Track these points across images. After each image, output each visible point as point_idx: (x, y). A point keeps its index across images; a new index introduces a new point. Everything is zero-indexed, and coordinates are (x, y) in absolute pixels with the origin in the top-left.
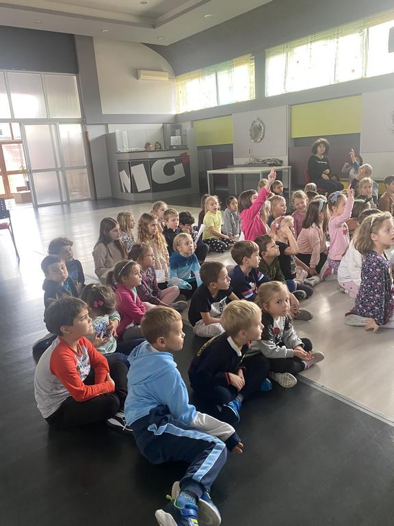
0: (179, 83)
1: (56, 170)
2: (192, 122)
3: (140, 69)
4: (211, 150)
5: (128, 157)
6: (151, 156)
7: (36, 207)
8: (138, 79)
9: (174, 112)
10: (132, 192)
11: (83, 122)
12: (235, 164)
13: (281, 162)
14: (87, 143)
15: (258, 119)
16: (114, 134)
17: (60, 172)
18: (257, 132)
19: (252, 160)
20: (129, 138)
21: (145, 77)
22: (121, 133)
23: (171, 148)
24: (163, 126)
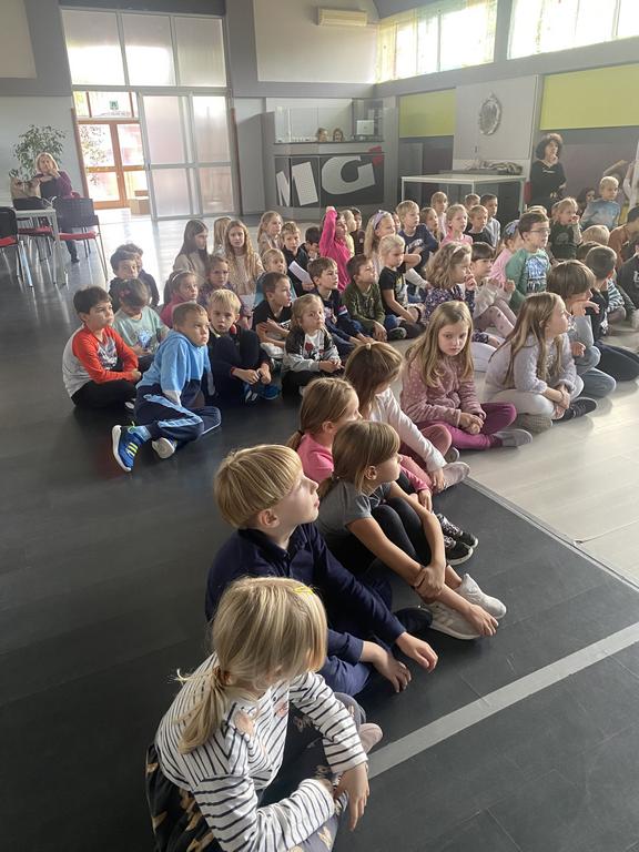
0: (385, 31)
1: (187, 166)
2: (399, 97)
4: (421, 145)
5: (288, 151)
6: (323, 149)
7: (155, 221)
8: (317, 24)
9: (372, 81)
10: (291, 205)
11: (229, 93)
12: (454, 169)
13: (520, 168)
14: (234, 126)
15: (493, 96)
16: (272, 113)
17: (191, 170)
18: (489, 117)
21: (330, 21)
22: (285, 112)
23: (356, 140)
24: (353, 104)
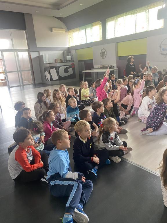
0: (70, 34)
1: (18, 71)
2: (76, 50)
3: (53, 28)
4: (84, 62)
5: (48, 65)
6: (58, 65)
7: (9, 88)
8: (52, 32)
9: (68, 46)
10: (50, 80)
11: (29, 51)
12: (94, 68)
13: (114, 67)
14: (31, 60)
15: (104, 49)
16: (42, 56)
17: (19, 73)
18: (103, 54)
19: (102, 66)
20: (48, 57)
21: (55, 31)
22: (45, 55)
23: (67, 62)
24: (63, 52)
